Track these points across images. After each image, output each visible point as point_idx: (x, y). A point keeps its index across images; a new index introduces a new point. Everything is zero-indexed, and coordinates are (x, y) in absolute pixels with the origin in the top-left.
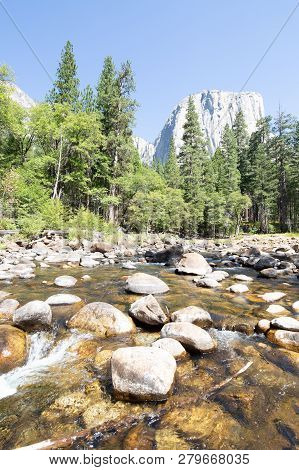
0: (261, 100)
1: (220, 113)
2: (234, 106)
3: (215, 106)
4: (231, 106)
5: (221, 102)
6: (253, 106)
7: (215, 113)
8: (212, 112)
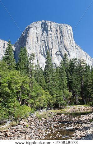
0: (71, 28)
1: (52, 33)
2: (59, 30)
3: (49, 29)
4: (57, 30)
5: (52, 27)
6: (68, 31)
7: (49, 33)
8: (47, 32)
